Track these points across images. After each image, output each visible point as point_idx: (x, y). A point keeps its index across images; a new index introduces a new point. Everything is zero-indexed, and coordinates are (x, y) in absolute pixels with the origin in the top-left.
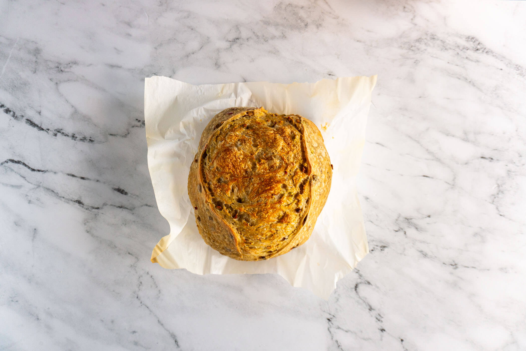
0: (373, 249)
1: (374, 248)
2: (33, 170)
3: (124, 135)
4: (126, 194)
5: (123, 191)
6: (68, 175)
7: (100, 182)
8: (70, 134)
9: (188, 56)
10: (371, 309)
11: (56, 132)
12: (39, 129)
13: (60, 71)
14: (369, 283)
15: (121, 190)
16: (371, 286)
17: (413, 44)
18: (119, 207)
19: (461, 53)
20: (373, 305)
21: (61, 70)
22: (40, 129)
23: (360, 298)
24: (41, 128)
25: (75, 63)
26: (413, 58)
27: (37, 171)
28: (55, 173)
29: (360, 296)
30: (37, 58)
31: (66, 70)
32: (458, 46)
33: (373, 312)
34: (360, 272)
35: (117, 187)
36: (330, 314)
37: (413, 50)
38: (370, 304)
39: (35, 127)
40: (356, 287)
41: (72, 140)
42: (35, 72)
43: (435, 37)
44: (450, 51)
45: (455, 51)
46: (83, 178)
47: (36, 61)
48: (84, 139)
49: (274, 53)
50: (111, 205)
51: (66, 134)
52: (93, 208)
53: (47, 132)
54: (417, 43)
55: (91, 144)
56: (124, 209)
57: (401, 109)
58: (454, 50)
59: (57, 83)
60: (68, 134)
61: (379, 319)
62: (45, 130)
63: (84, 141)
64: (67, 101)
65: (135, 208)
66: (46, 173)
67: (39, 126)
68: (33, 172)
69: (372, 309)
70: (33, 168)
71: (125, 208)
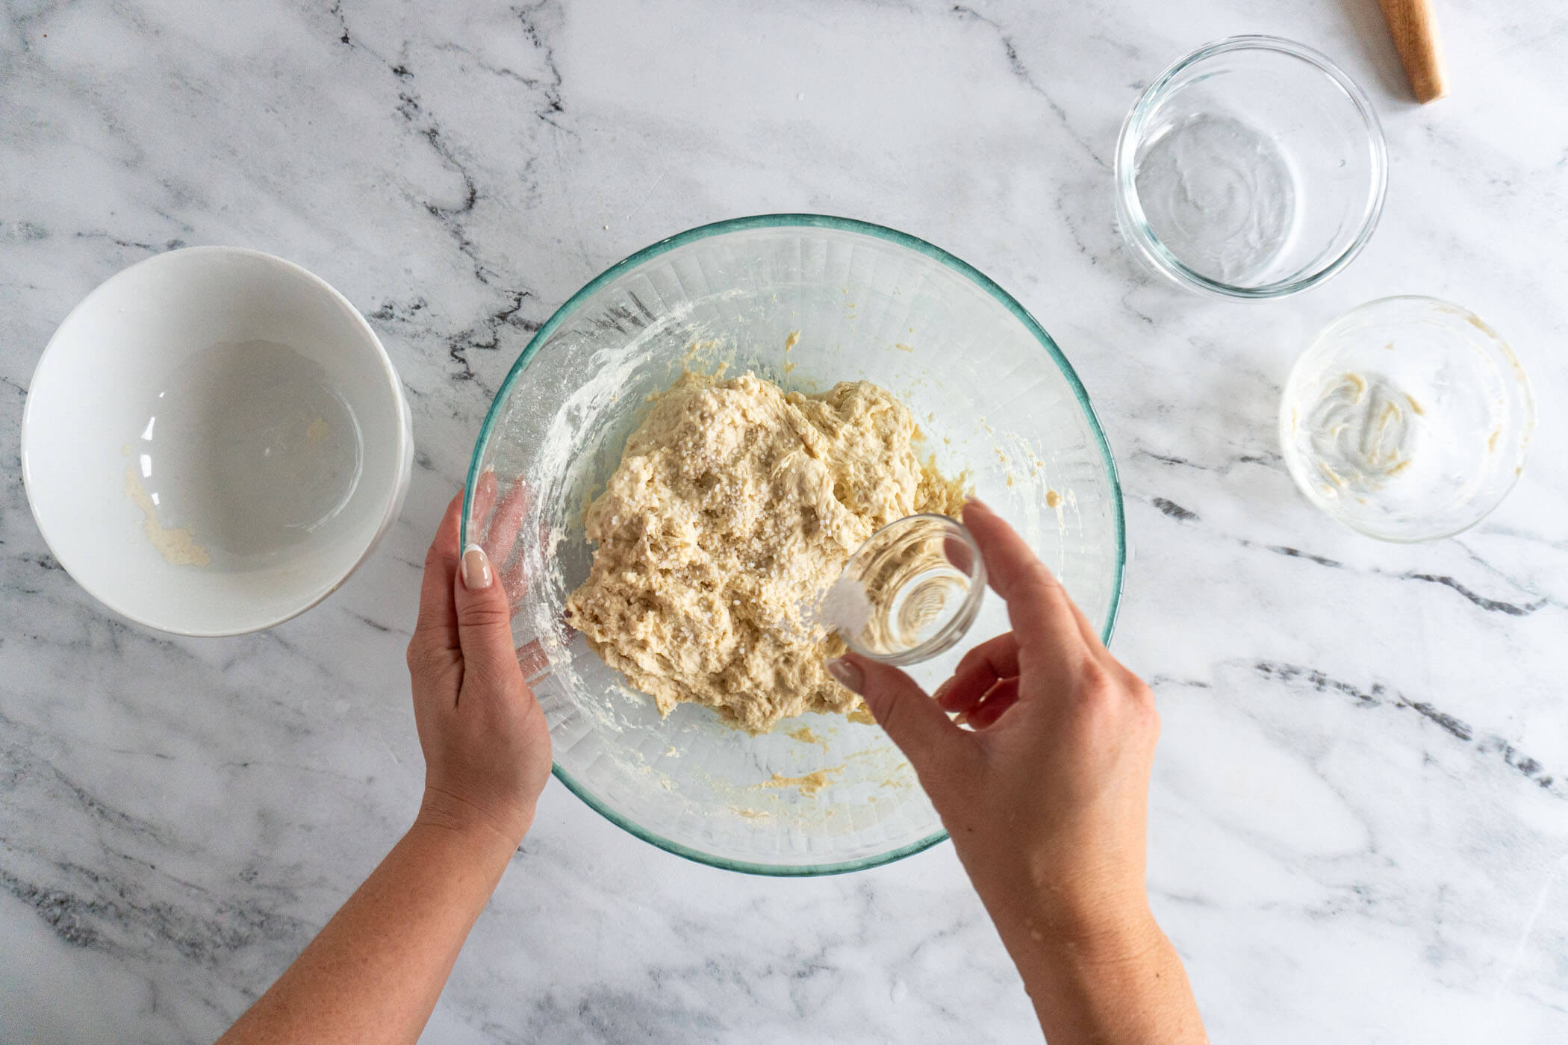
0: (414, 310)
1: (413, 314)
2: (1445, 581)
3: (1163, 684)
4: (1158, 502)
5: (1166, 511)
6: (1336, 564)
7: (1239, 540)
8: (1330, 689)
9: (959, 925)
10: (432, 134)
11: (1375, 697)
12: (1430, 708)
13: (1362, 890)
14: (433, 211)
15: (1173, 512)
16: (428, 202)
17: (256, 928)
18: (1179, 462)
19: (113, 896)
20: (424, 146)
21: (1359, 892)
22: (1426, 709)
23: (465, 168)
24: (1424, 711)
25: (1316, 913)
26: (259, 887)
27: (1434, 578)
28: (1378, 571)
29: (461, 175)
30: (1437, 932)
31: (1342, 893)
32: (120, 916)
33: (426, 124)
34: (457, 243)
35: (1186, 521)
36: (553, 124)
37: (260, 912)
38: (435, 149)
39: (1443, 715)
40: (471, 201)
41: (1326, 672)
42: (1443, 888)
43: (188, 950)
44: (146, 904)
45: (130, 904)
46: (1292, 552)
47: (1440, 922)
48: (1288, 673)
49: (688, 923)
50: (1204, 468)
51: (1345, 689)
52: (1259, 461)
53: (1404, 699)
54: (246, 934)
55: (1266, 658)
56: (1165, 454)
57: (307, 732)
58: (133, 907)
59: (1373, 851)
60: (1337, 690)
61: (410, 105)
62: (1411, 705)
63: (1286, 669)
64: (1341, 795)
65: (1132, 458)
66: (1407, 571)
67: (1428, 719)
68: (1445, 574)
69: (429, 134)
70: (1446, 587)
71: (1162, 459)
